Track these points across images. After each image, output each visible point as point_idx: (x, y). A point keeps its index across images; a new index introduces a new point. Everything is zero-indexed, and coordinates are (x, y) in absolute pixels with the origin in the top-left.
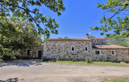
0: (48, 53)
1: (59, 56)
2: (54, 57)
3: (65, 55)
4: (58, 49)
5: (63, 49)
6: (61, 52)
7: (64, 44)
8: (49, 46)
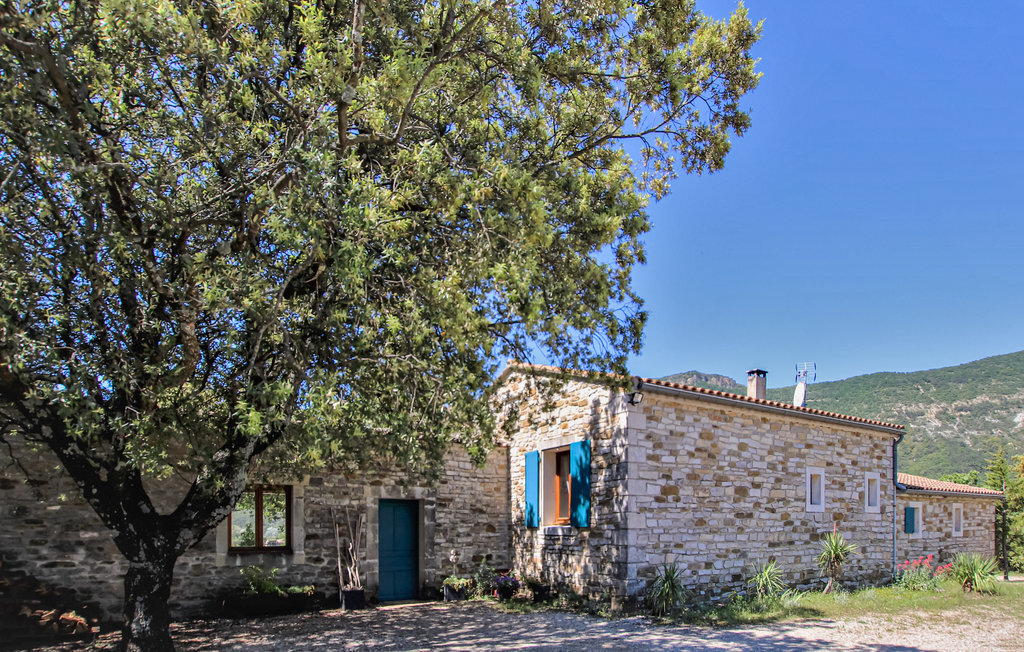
0: (666, 531)
1: (743, 555)
2: (708, 565)
3: (772, 545)
4: (730, 491)
5: (765, 493)
6: (750, 516)
7: (768, 441)
8: (673, 453)
